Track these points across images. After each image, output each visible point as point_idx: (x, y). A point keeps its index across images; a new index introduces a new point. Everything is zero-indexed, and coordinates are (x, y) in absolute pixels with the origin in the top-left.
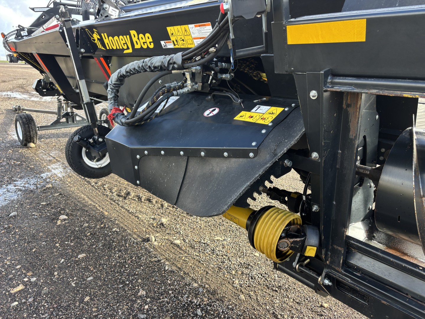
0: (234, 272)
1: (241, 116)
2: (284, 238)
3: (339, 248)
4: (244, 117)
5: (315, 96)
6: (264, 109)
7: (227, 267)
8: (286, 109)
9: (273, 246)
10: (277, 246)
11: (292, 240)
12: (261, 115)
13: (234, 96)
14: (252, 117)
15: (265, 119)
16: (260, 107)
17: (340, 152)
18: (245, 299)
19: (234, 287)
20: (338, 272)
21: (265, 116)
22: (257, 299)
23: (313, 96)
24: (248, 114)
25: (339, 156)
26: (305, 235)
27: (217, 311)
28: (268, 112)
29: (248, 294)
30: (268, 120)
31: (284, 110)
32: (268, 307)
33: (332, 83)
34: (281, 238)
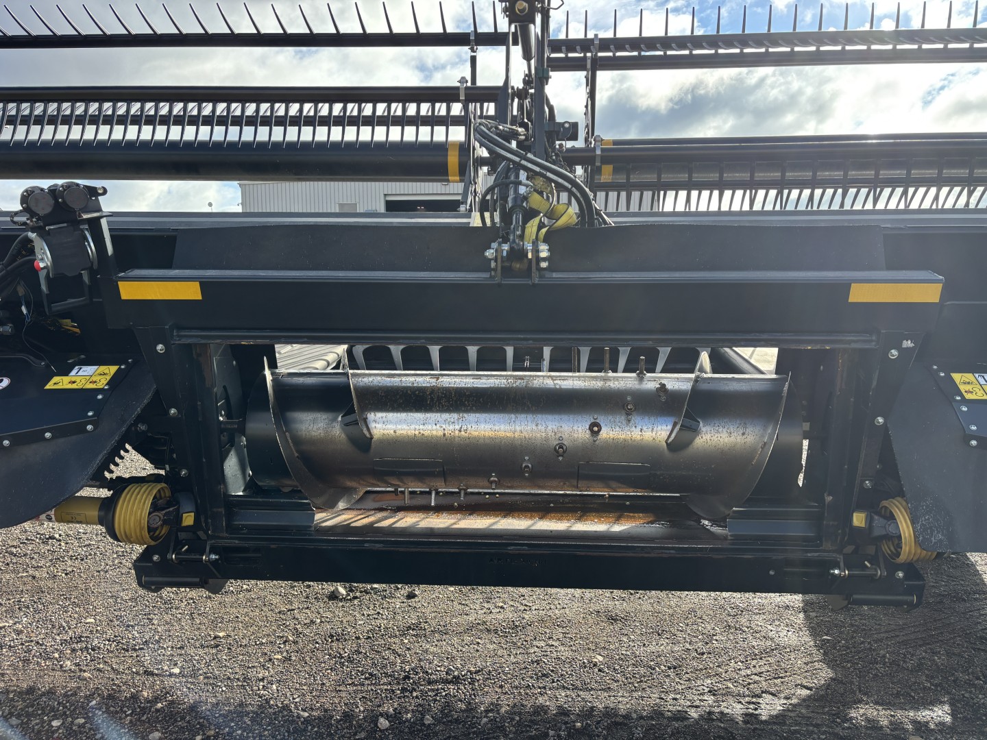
0: (56, 655)
1: (55, 384)
2: (153, 512)
3: (220, 510)
4: (61, 384)
5: (162, 350)
6: (89, 370)
7: (41, 654)
8: (123, 367)
9: (142, 521)
10: (148, 522)
11: (164, 512)
12: (88, 378)
13: (32, 358)
14: (74, 382)
15: (95, 382)
16: (81, 368)
17: (199, 403)
18: (92, 677)
19: (65, 671)
20: (223, 538)
21: (94, 379)
22: (112, 668)
23: (161, 350)
24: (66, 379)
25: (199, 408)
26: (178, 503)
27: (47, 707)
28: (96, 373)
29: (94, 669)
30: (101, 383)
31: (120, 368)
32: (134, 670)
33: (178, 336)
34: (150, 514)
